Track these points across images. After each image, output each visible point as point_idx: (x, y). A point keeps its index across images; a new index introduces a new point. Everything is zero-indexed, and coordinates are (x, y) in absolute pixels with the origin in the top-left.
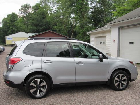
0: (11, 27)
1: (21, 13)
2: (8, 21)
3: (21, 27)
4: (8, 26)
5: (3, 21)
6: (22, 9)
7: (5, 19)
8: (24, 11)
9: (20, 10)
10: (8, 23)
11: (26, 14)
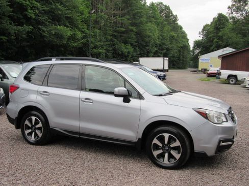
0: (215, 40)
1: (232, 13)
2: (212, 30)
3: (230, 38)
4: (210, 37)
5: (203, 30)
6: (233, 5)
7: (207, 25)
8: (238, 9)
9: (229, 8)
10: (211, 32)
11: (242, 15)
